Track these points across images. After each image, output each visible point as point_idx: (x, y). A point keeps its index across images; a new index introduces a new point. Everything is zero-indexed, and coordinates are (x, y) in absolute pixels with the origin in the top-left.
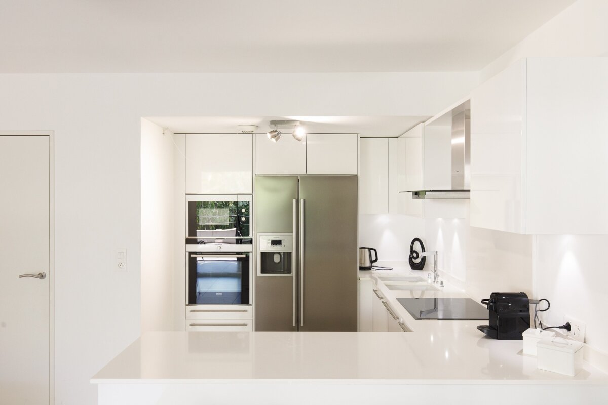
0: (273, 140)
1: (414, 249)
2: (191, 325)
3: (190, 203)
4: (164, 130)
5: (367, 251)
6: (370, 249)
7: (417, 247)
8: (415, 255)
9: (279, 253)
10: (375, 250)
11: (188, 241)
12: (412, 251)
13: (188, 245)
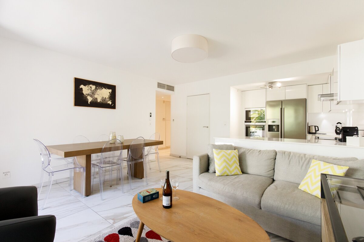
0: (270, 89)
1: (337, 127)
3: (246, 111)
4: (238, 90)
5: (314, 127)
6: (315, 126)
9: (275, 125)
10: (318, 127)
11: (245, 122)
13: (246, 123)
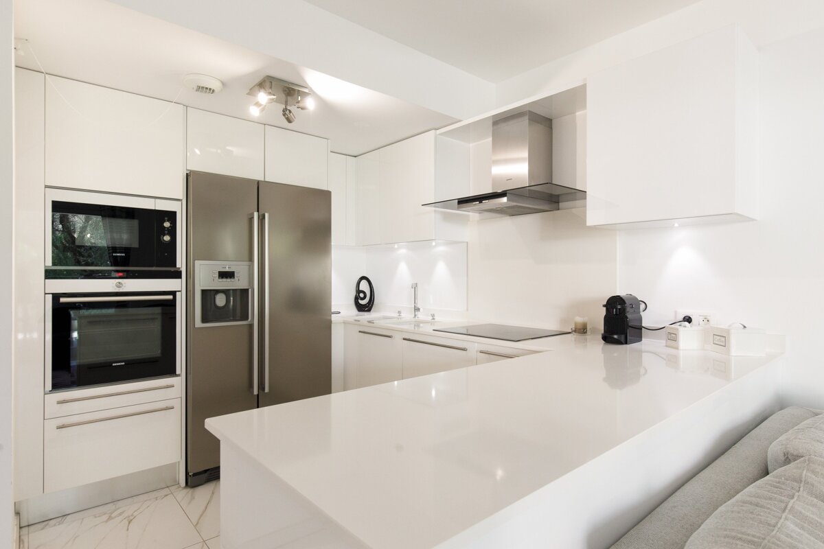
1: (360, 289)
2: (59, 428)
3: (55, 203)
7: (364, 286)
8: (362, 295)
9: (227, 291)
11: (50, 275)
12: (359, 291)
13: (50, 282)
